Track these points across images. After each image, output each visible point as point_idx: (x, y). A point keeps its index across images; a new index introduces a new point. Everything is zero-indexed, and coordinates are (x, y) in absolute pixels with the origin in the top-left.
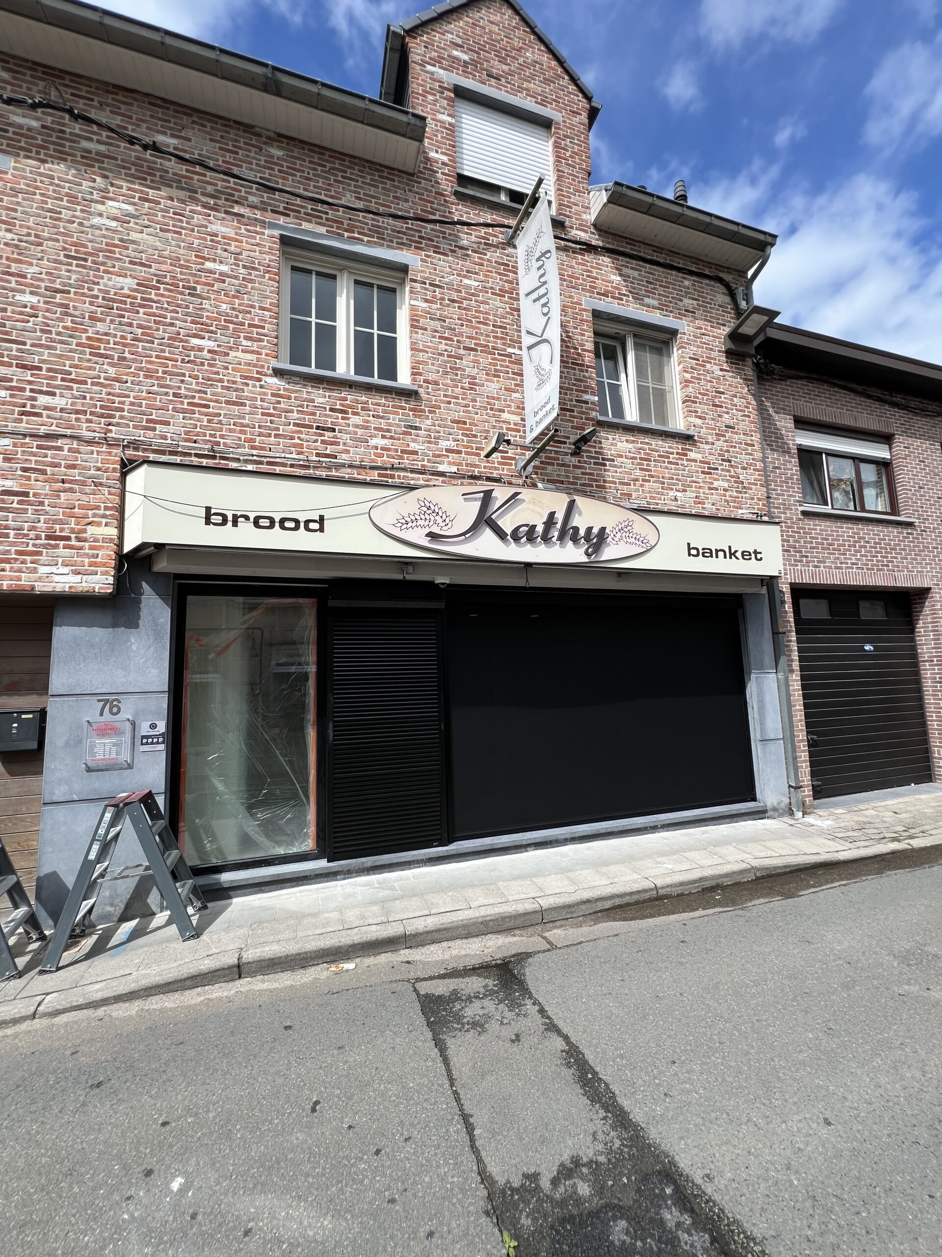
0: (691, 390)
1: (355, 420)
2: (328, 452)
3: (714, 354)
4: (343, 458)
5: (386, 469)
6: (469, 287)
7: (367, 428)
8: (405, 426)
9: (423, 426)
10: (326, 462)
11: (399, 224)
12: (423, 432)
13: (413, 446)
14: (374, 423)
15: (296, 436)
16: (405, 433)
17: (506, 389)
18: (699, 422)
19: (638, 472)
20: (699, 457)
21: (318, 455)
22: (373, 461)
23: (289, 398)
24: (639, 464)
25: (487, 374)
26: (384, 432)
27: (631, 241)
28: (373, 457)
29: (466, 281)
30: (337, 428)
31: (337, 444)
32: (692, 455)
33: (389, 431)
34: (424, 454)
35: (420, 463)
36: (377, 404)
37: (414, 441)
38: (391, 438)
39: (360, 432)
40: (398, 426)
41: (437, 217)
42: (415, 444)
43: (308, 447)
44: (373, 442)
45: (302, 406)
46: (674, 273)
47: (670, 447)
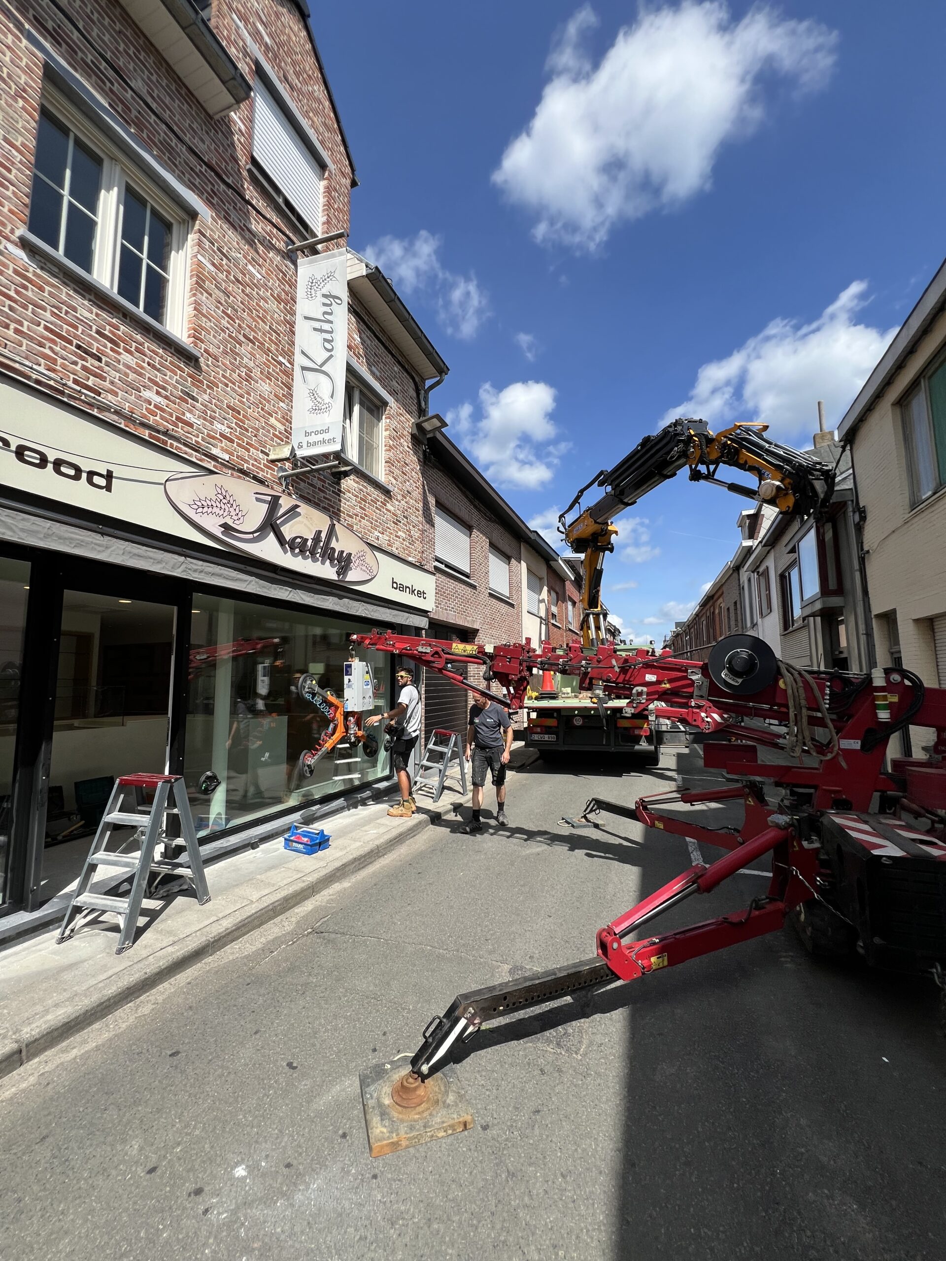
0: (391, 454)
1: (126, 357)
2: (90, 383)
3: (405, 433)
4: (108, 399)
5: (158, 431)
6: (252, 275)
7: (140, 375)
8: (182, 391)
9: (200, 399)
10: (86, 395)
11: (193, 160)
12: (199, 405)
13: (188, 416)
14: (149, 373)
15: (48, 344)
16: (181, 398)
17: (276, 396)
18: (394, 482)
19: (359, 510)
20: (392, 509)
21: (75, 382)
22: (144, 416)
23: (42, 289)
24: (359, 502)
25: (261, 372)
26: (161, 389)
27: (369, 314)
28: (144, 411)
29: (250, 267)
30: (104, 359)
31: (103, 379)
32: (389, 506)
33: (164, 389)
34: (198, 430)
35: (194, 438)
36: (153, 351)
37: (190, 412)
38: (166, 398)
39: (132, 376)
40: (175, 387)
41: (230, 181)
42: (191, 416)
43: (63, 366)
44: (147, 394)
45: (60, 309)
46: (390, 356)
47: (378, 496)
